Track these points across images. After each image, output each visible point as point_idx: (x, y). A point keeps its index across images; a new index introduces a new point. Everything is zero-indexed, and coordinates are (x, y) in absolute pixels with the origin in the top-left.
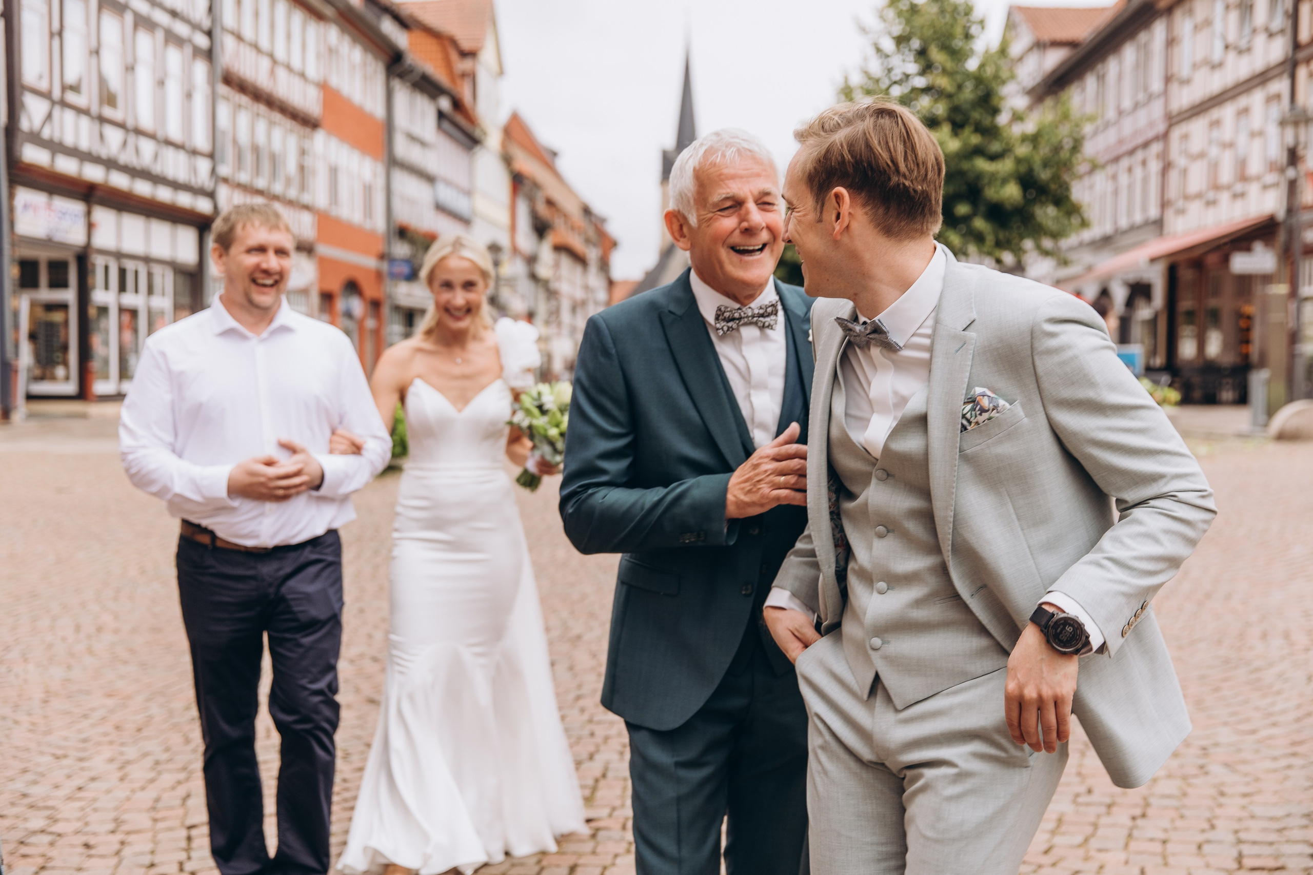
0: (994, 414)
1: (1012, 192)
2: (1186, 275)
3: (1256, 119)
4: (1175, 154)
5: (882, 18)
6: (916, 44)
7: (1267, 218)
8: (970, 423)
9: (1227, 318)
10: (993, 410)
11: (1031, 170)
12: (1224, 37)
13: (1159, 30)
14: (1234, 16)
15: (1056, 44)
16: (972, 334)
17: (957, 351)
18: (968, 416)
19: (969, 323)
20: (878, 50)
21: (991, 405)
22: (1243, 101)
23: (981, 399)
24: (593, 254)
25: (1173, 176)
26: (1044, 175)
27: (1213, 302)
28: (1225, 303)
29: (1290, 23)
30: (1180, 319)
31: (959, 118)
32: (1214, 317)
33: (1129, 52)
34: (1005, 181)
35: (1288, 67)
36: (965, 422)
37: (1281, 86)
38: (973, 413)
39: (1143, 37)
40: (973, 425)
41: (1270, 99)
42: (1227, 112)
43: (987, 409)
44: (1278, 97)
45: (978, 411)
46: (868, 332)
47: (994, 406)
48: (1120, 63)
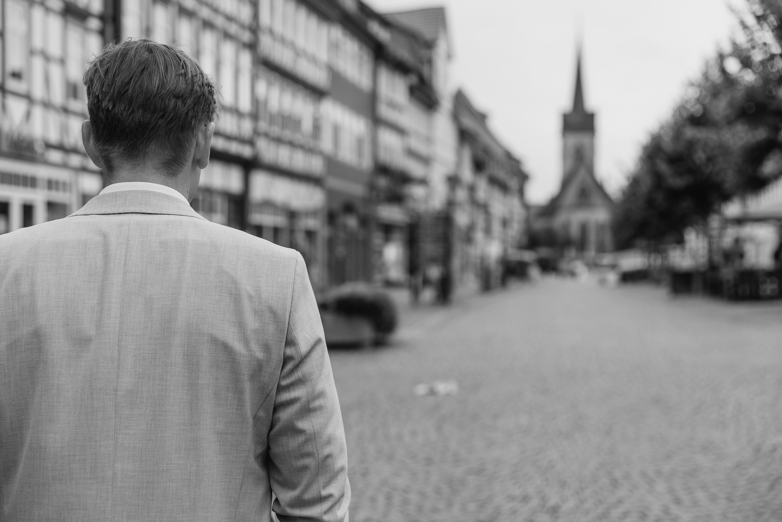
24: (513, 183)
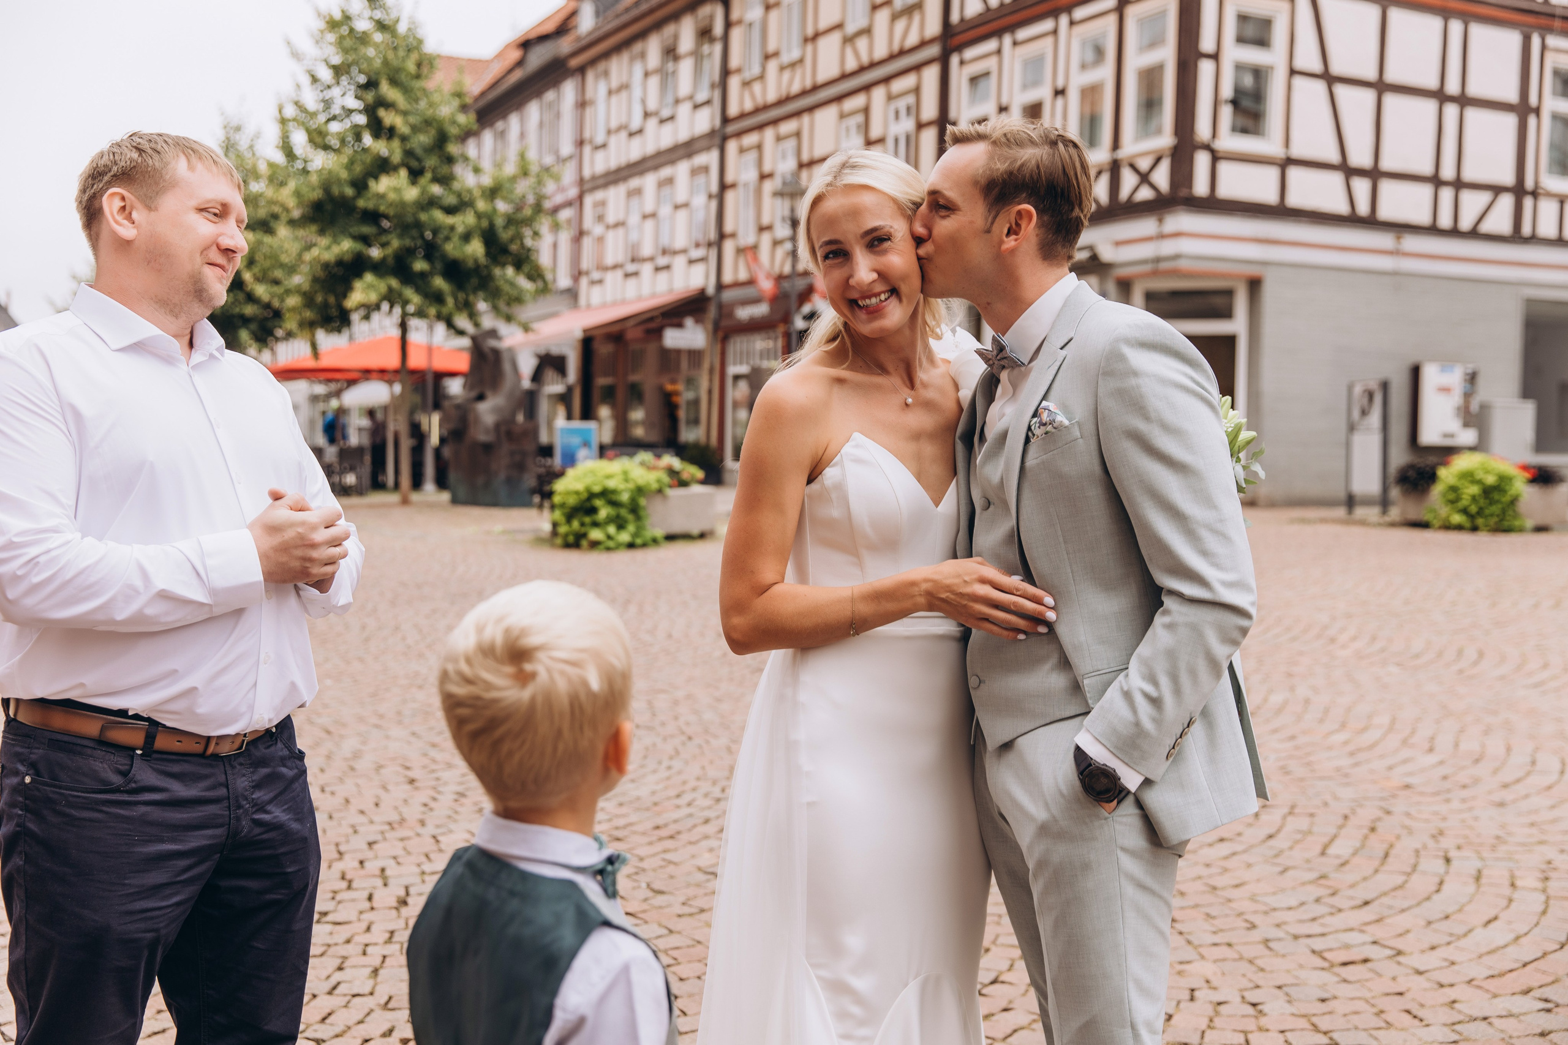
0: (1049, 428)
1: (476, 248)
2: (603, 350)
3: (681, 191)
4: (588, 222)
7: (696, 293)
9: (650, 394)
10: (1050, 424)
11: (492, 226)
12: (643, 102)
13: (569, 90)
14: (654, 82)
16: (1064, 352)
17: (1049, 367)
19: (1067, 341)
20: (315, 80)
22: (666, 172)
23: (1042, 412)
25: (587, 243)
26: (505, 235)
27: (634, 378)
28: (647, 377)
29: (717, 94)
30: (596, 395)
31: (414, 164)
32: (636, 394)
33: (533, 110)
34: (466, 237)
35: (717, 140)
36: (1030, 434)
37: (710, 158)
39: (550, 95)
41: (695, 172)
42: (649, 181)
43: (1045, 422)
44: (706, 169)
48: (522, 121)
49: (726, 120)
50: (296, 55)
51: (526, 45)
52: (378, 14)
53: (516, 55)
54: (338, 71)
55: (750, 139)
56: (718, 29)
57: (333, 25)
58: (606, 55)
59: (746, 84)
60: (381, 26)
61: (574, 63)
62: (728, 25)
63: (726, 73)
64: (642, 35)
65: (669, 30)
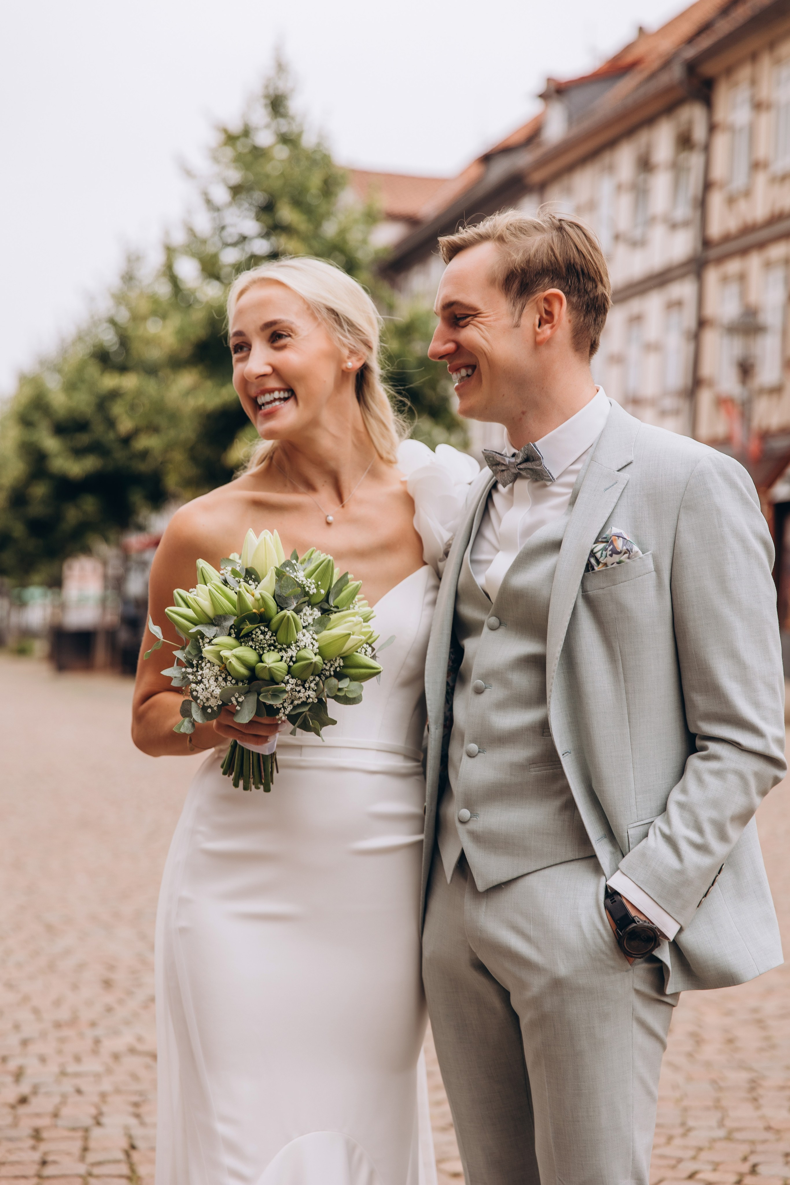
0: (624, 557)
3: (653, 329)
5: (216, 159)
6: (259, 197)
8: (598, 562)
10: (625, 553)
12: (613, 223)
15: (393, 217)
16: (625, 475)
17: (606, 489)
18: (598, 555)
19: (626, 464)
20: (208, 202)
21: (625, 548)
23: (615, 540)
29: (698, 213)
35: (694, 267)
36: (593, 561)
37: (685, 290)
38: (604, 553)
40: (601, 565)
41: (669, 306)
43: (619, 550)
44: (681, 303)
45: (609, 551)
46: (519, 461)
47: (627, 549)
49: (706, 243)
50: (188, 173)
51: (487, 159)
52: (284, 126)
53: (475, 172)
54: (236, 190)
55: (733, 266)
56: (699, 133)
57: (231, 139)
58: (571, 168)
59: (731, 201)
60: (285, 139)
61: (537, 177)
62: (712, 128)
63: (708, 186)
64: (612, 144)
65: (643, 137)
